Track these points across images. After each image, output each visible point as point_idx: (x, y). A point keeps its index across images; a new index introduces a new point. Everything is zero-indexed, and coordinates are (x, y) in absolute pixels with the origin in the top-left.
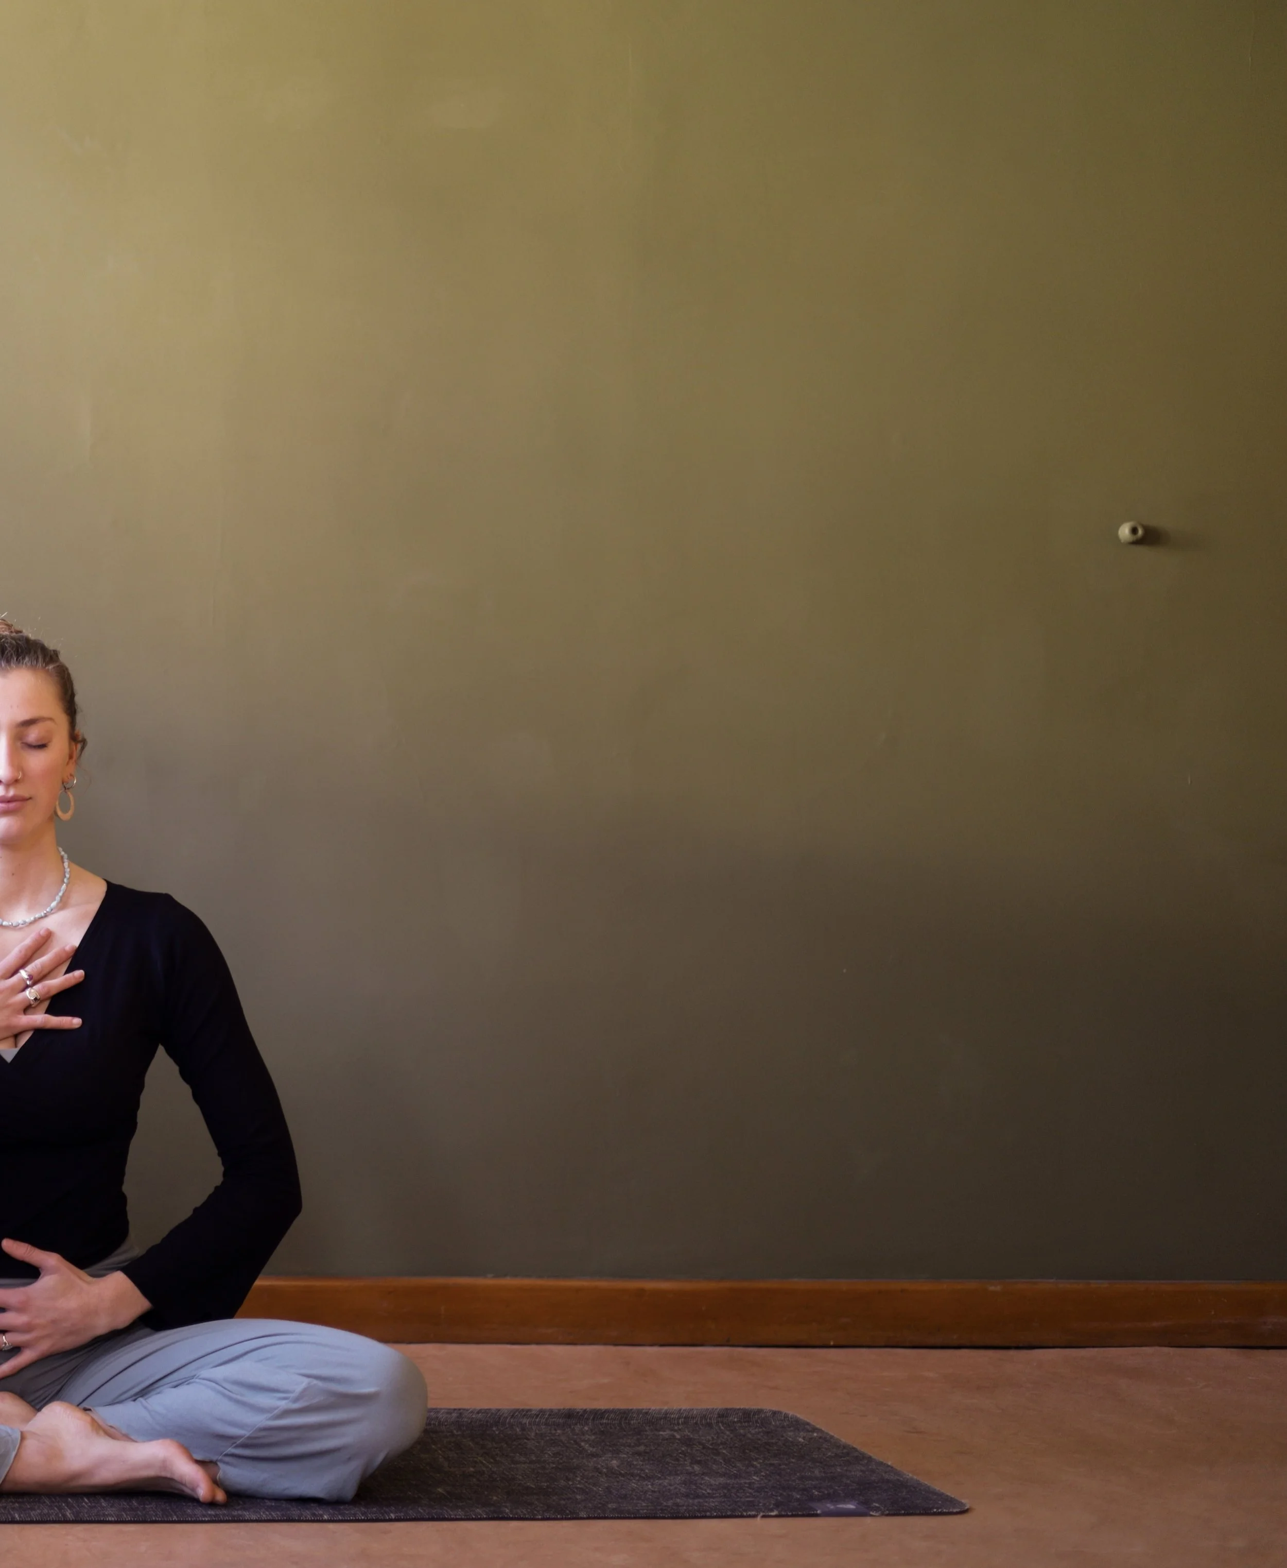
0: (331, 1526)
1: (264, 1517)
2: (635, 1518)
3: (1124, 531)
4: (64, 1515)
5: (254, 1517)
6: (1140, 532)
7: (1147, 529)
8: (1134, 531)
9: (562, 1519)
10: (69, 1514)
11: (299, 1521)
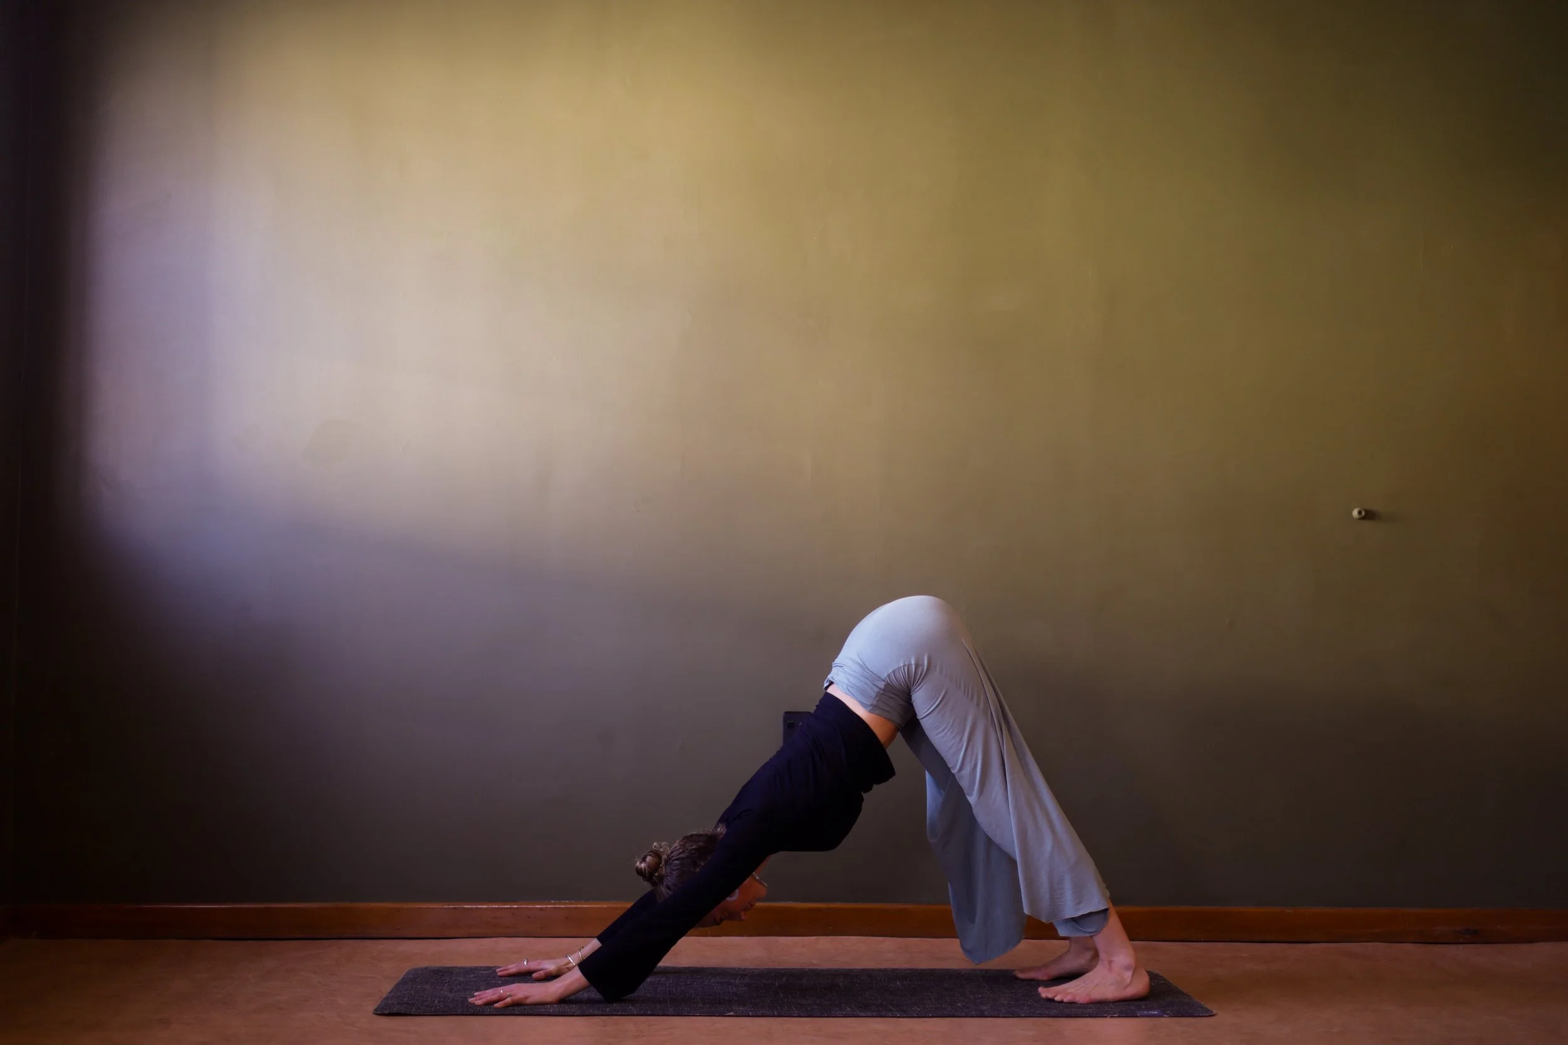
0: (901, 1019)
1: (869, 1015)
2: (1048, 1017)
3: (1355, 513)
4: (773, 1014)
5: (863, 1015)
6: (1363, 513)
7: (1367, 511)
8: (1360, 513)
9: (1012, 1017)
10: (776, 1013)
11: (885, 1017)
